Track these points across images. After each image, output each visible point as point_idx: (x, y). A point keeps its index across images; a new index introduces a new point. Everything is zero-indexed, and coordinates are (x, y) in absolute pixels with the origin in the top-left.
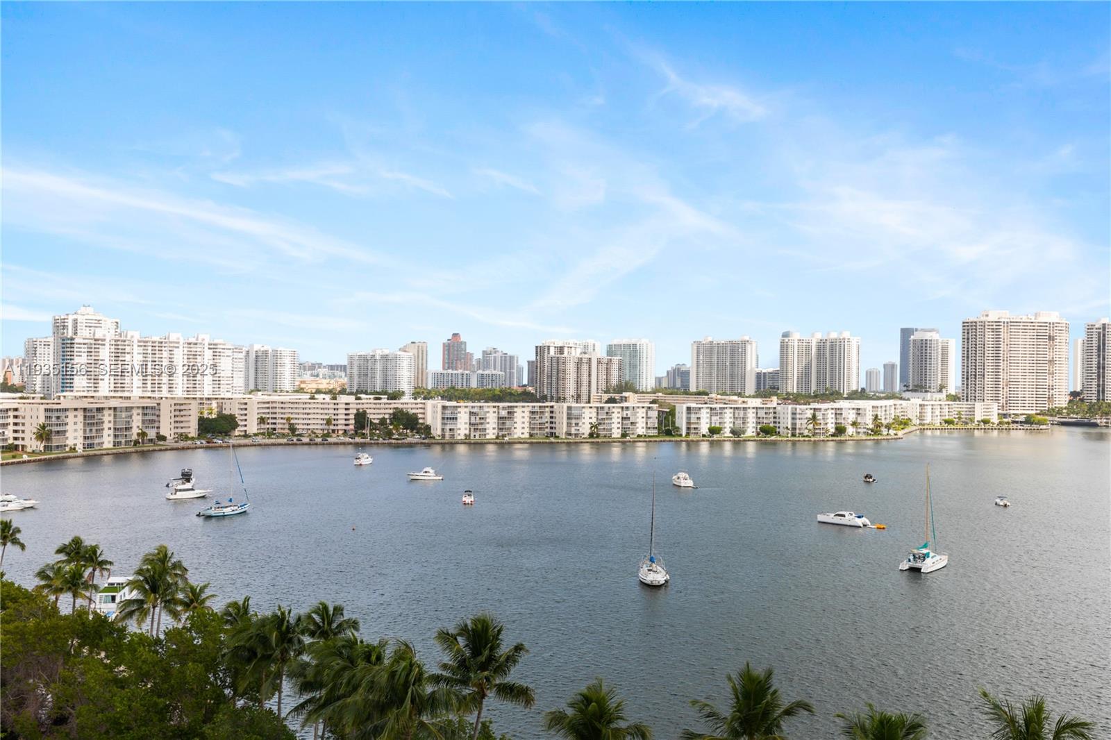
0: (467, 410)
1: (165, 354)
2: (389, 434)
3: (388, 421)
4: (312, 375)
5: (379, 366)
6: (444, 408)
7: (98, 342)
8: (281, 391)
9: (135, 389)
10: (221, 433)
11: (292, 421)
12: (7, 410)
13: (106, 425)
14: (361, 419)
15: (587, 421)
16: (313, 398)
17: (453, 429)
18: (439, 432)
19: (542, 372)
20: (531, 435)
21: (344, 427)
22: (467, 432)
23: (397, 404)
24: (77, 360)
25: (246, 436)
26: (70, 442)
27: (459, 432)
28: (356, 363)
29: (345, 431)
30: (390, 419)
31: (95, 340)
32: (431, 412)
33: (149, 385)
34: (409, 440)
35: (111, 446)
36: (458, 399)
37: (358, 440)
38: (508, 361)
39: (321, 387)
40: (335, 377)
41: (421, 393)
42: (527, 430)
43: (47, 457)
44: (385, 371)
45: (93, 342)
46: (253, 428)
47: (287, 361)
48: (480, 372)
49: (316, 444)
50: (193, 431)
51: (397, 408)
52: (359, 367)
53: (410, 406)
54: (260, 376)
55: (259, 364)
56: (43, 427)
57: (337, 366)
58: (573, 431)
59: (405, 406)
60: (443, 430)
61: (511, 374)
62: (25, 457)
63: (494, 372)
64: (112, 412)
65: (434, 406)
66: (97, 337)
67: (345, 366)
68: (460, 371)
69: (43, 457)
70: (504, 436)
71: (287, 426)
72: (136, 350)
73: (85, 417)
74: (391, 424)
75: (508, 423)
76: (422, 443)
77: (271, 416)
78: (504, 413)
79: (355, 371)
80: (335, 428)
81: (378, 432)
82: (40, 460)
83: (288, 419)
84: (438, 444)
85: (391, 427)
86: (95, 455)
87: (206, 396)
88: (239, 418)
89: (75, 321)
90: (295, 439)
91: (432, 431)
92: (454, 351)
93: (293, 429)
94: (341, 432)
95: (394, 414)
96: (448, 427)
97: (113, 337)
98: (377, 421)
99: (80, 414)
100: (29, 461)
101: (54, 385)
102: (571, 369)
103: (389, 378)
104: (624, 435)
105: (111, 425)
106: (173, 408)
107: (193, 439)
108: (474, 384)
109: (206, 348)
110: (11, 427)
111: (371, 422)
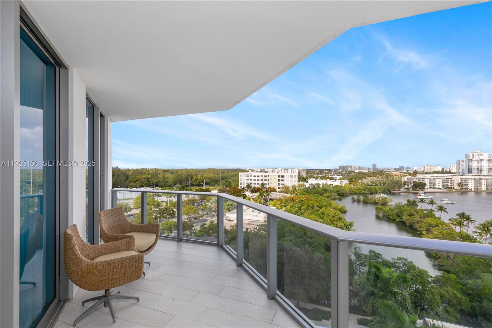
7: (481, 160)
12: (448, 178)
13: (483, 184)
24: (473, 165)
26: (470, 188)
31: (480, 159)
35: (485, 189)
43: (461, 191)
45: (479, 160)
56: (460, 183)
62: (454, 191)
64: (485, 180)
66: (481, 159)
69: (460, 191)
73: (475, 181)
82: (459, 192)
86: (479, 192)
89: (473, 155)
97: (488, 158)
99: (473, 181)
100: (455, 192)
101: (466, 172)
105: (485, 184)
110: (450, 183)
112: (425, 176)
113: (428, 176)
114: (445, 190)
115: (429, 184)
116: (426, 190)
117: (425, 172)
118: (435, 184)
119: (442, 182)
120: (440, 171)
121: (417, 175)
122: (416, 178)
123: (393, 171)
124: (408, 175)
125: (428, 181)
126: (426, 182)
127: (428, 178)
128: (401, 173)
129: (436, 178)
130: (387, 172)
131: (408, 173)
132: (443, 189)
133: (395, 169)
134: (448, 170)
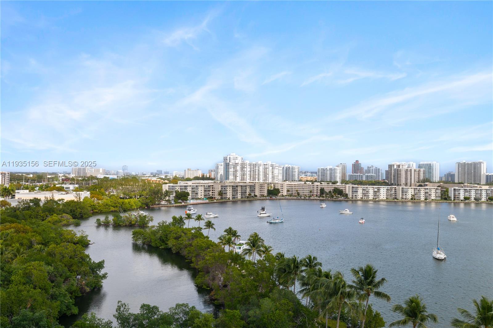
0: (362, 188)
1: (257, 168)
2: (332, 197)
3: (332, 192)
4: (305, 175)
5: (328, 172)
6: (353, 187)
7: (237, 164)
8: (295, 181)
9: (247, 180)
10: (275, 195)
11: (298, 191)
12: (210, 186)
13: (239, 191)
14: (322, 191)
15: (410, 193)
16: (305, 183)
17: (356, 195)
18: (351, 196)
19: (391, 175)
20: (387, 198)
21: (316, 194)
22: (362, 196)
23: (335, 186)
24: (230, 170)
25: (283, 196)
26: (228, 196)
27: (358, 196)
28: (320, 171)
29: (317, 195)
30: (333, 191)
31: (236, 164)
32: (348, 189)
33: (252, 178)
34: (340, 199)
35: (240, 198)
36: (358, 184)
37: (321, 198)
38: (377, 171)
39: (308, 179)
40: (313, 176)
41: (344, 182)
42: (385, 196)
43: (221, 201)
44: (331, 174)
45: (235, 164)
46: (285, 193)
47: (296, 170)
48: (367, 174)
49: (306, 199)
50: (265, 193)
51: (335, 187)
52: (322, 172)
53: (340, 187)
54: (287, 175)
55: (287, 171)
56: (221, 191)
57: (314, 172)
58: (404, 197)
59: (338, 187)
60: (352, 195)
61: (379, 175)
63: (372, 175)
64: (240, 187)
65: (349, 187)
66: (236, 163)
67: (316, 172)
68: (359, 174)
69: (220, 201)
70: (376, 198)
71: (296, 193)
72: (248, 167)
73: (232, 188)
74: (333, 193)
75: (378, 193)
76: (344, 200)
77: (291, 189)
78: (376, 190)
79: (320, 174)
80: (313, 194)
81: (328, 196)
82: (219, 202)
83: (297, 190)
84: (351, 200)
85: (333, 194)
86: (235, 201)
87: (270, 182)
88: (280, 190)
89: (230, 157)
90: (299, 197)
91: (348, 196)
92: (356, 167)
93: (298, 194)
94: (315, 195)
95: (334, 189)
96: (354, 194)
97: (241, 163)
98: (328, 192)
99: (231, 187)
100: (216, 202)
101: (223, 178)
102: (403, 173)
103: (332, 176)
104: (426, 199)
105: (240, 191)
106: (259, 186)
107: (266, 196)
108: (364, 179)
109: (270, 166)
110: (211, 191)
111: (326, 192)
112: (187, 183)
113: (190, 183)
114: (207, 201)
115: (192, 193)
116: (188, 202)
117: (186, 177)
118: (197, 194)
119: (204, 190)
120: (201, 177)
121: (179, 182)
122: (178, 186)
123: (149, 177)
124: (168, 182)
125: (191, 189)
126: (189, 192)
127: (190, 186)
128: (160, 180)
129: (199, 186)
130: (142, 178)
131: (168, 179)
132: (206, 200)
133: (152, 174)
134: (208, 176)
